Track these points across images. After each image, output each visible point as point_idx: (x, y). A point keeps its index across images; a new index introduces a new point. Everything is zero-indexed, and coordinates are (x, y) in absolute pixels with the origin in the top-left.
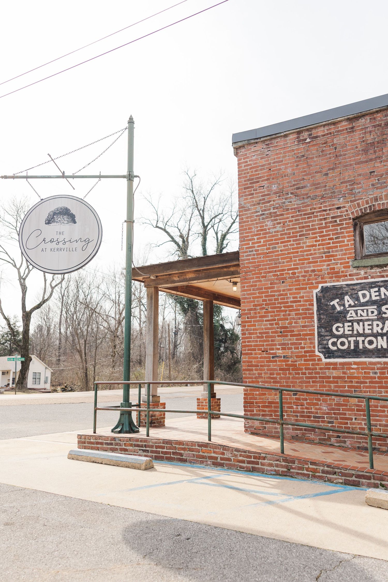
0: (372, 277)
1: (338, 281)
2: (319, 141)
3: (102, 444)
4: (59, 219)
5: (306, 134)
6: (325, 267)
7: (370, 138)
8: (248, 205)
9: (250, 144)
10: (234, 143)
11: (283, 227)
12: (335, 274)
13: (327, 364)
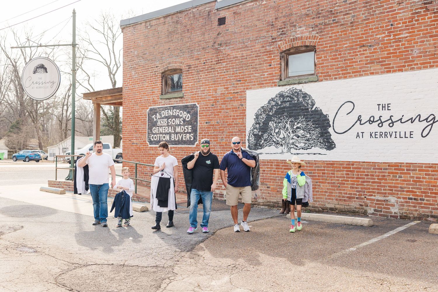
0: (166, 105)
1: (155, 106)
2: (153, 28)
3: (55, 184)
4: (39, 71)
5: (148, 23)
6: (151, 98)
7: (171, 29)
8: (126, 62)
9: (127, 27)
10: (121, 26)
11: (138, 75)
12: (155, 102)
13: (150, 147)
